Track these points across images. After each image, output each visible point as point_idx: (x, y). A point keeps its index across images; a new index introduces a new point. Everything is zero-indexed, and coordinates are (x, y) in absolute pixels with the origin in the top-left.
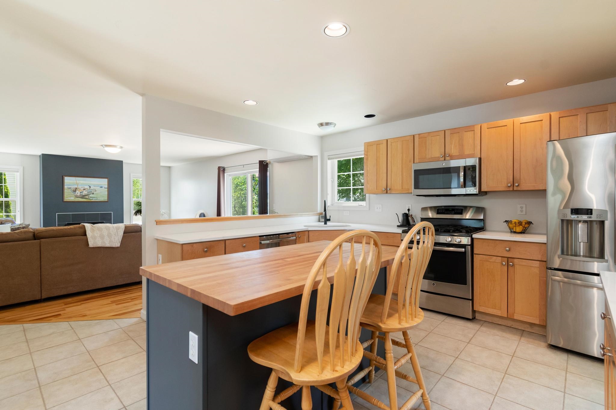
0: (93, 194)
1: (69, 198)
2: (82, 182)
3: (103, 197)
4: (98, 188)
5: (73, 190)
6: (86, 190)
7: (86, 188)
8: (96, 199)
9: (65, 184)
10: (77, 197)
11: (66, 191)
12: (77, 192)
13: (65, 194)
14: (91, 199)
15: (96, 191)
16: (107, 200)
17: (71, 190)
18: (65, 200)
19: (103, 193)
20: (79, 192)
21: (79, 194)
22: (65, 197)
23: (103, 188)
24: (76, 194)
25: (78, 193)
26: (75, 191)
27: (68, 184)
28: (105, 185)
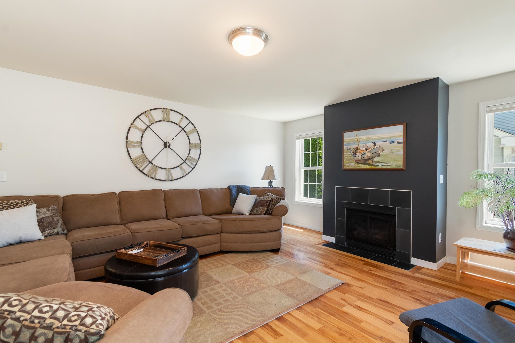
0: (379, 156)
1: (348, 164)
2: (363, 137)
3: (395, 160)
4: (386, 145)
5: (353, 152)
6: (369, 150)
7: (369, 147)
8: (383, 164)
9: (345, 143)
10: (357, 162)
11: (345, 155)
12: (358, 154)
13: (345, 158)
14: (376, 164)
15: (383, 150)
16: (401, 167)
17: (351, 153)
18: (345, 167)
19: (395, 153)
20: (361, 154)
21: (359, 158)
22: (344, 163)
23: (396, 143)
24: (356, 158)
25: (359, 156)
26: (355, 153)
27: (348, 143)
28: (399, 136)
